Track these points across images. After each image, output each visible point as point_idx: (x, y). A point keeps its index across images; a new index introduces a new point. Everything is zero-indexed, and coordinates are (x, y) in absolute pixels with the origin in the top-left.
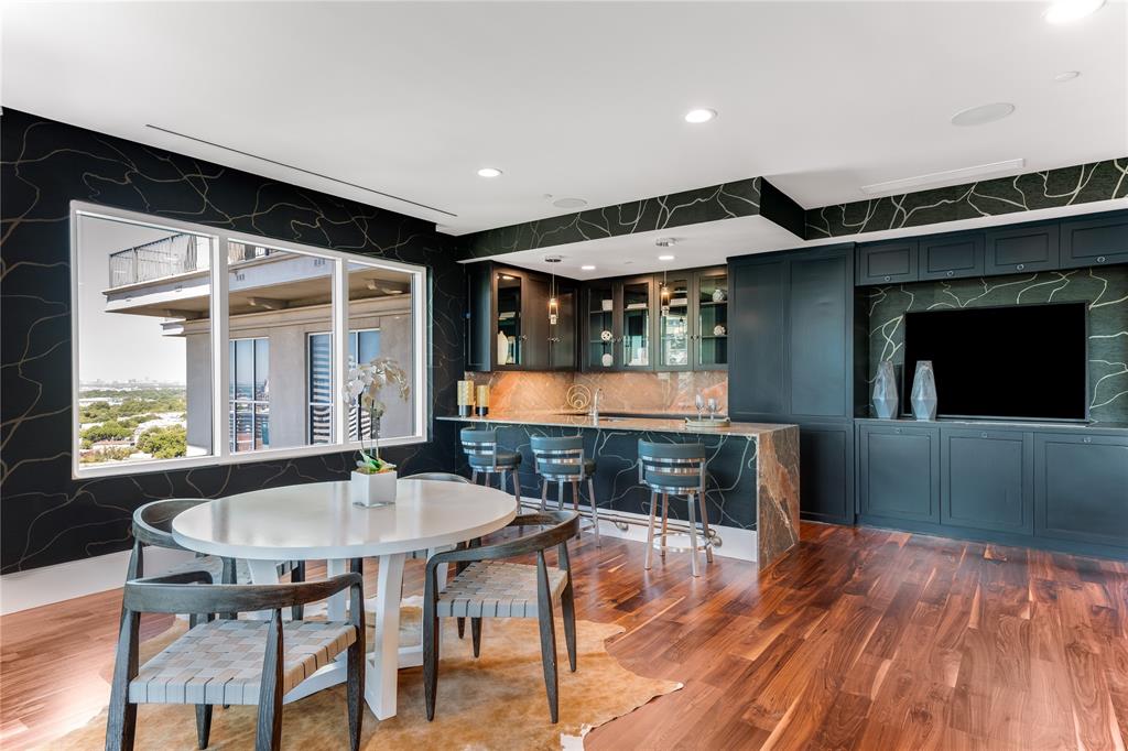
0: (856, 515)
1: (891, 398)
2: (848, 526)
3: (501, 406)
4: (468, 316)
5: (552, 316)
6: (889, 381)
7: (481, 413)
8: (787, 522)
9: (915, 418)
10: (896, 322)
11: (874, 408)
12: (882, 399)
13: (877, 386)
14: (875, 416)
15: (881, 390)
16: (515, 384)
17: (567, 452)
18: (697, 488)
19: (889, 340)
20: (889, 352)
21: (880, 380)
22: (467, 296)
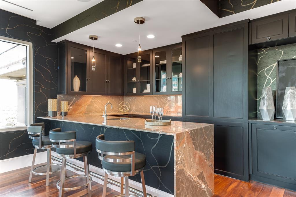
0: (250, 175)
1: (271, 108)
2: (245, 181)
3: (81, 111)
4: (58, 68)
5: (93, 66)
6: (269, 99)
7: (63, 115)
8: (204, 186)
9: (285, 120)
10: (272, 67)
11: (260, 114)
12: (265, 108)
13: (262, 102)
14: (261, 118)
15: (264, 104)
16: (90, 101)
17: (69, 141)
18: (130, 173)
19: (268, 77)
20: (268, 83)
21: (264, 98)
22: (58, 59)
